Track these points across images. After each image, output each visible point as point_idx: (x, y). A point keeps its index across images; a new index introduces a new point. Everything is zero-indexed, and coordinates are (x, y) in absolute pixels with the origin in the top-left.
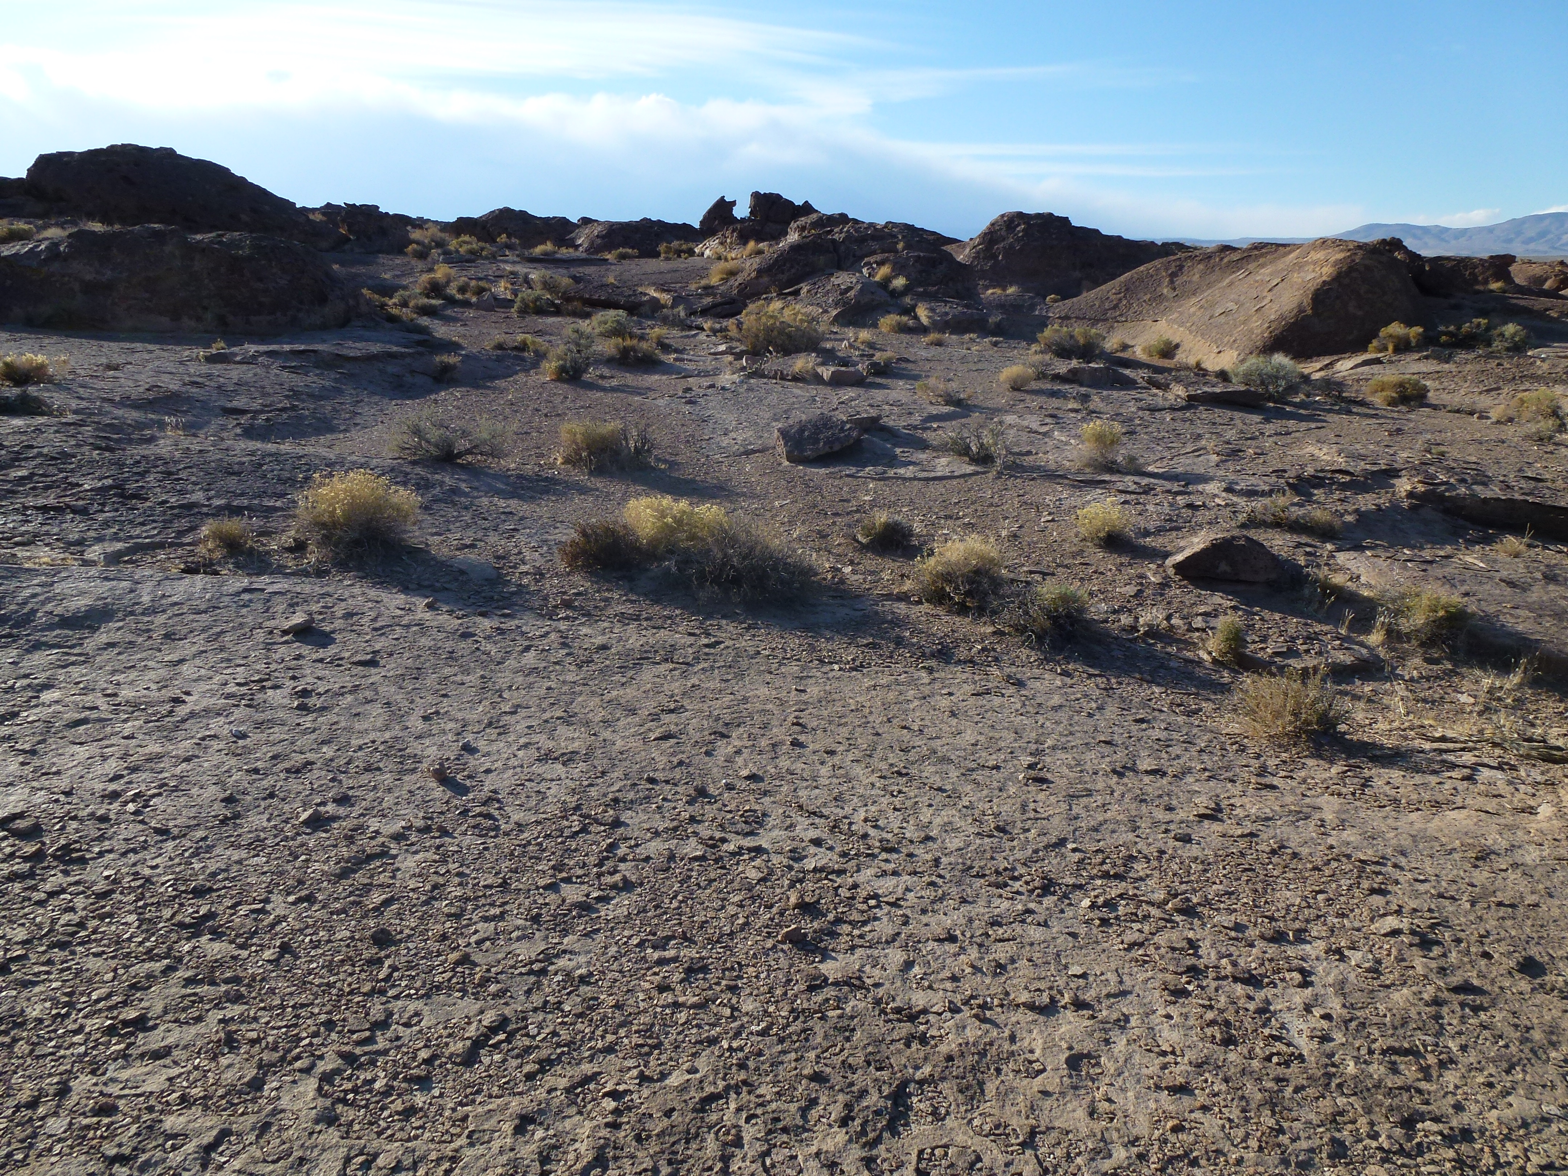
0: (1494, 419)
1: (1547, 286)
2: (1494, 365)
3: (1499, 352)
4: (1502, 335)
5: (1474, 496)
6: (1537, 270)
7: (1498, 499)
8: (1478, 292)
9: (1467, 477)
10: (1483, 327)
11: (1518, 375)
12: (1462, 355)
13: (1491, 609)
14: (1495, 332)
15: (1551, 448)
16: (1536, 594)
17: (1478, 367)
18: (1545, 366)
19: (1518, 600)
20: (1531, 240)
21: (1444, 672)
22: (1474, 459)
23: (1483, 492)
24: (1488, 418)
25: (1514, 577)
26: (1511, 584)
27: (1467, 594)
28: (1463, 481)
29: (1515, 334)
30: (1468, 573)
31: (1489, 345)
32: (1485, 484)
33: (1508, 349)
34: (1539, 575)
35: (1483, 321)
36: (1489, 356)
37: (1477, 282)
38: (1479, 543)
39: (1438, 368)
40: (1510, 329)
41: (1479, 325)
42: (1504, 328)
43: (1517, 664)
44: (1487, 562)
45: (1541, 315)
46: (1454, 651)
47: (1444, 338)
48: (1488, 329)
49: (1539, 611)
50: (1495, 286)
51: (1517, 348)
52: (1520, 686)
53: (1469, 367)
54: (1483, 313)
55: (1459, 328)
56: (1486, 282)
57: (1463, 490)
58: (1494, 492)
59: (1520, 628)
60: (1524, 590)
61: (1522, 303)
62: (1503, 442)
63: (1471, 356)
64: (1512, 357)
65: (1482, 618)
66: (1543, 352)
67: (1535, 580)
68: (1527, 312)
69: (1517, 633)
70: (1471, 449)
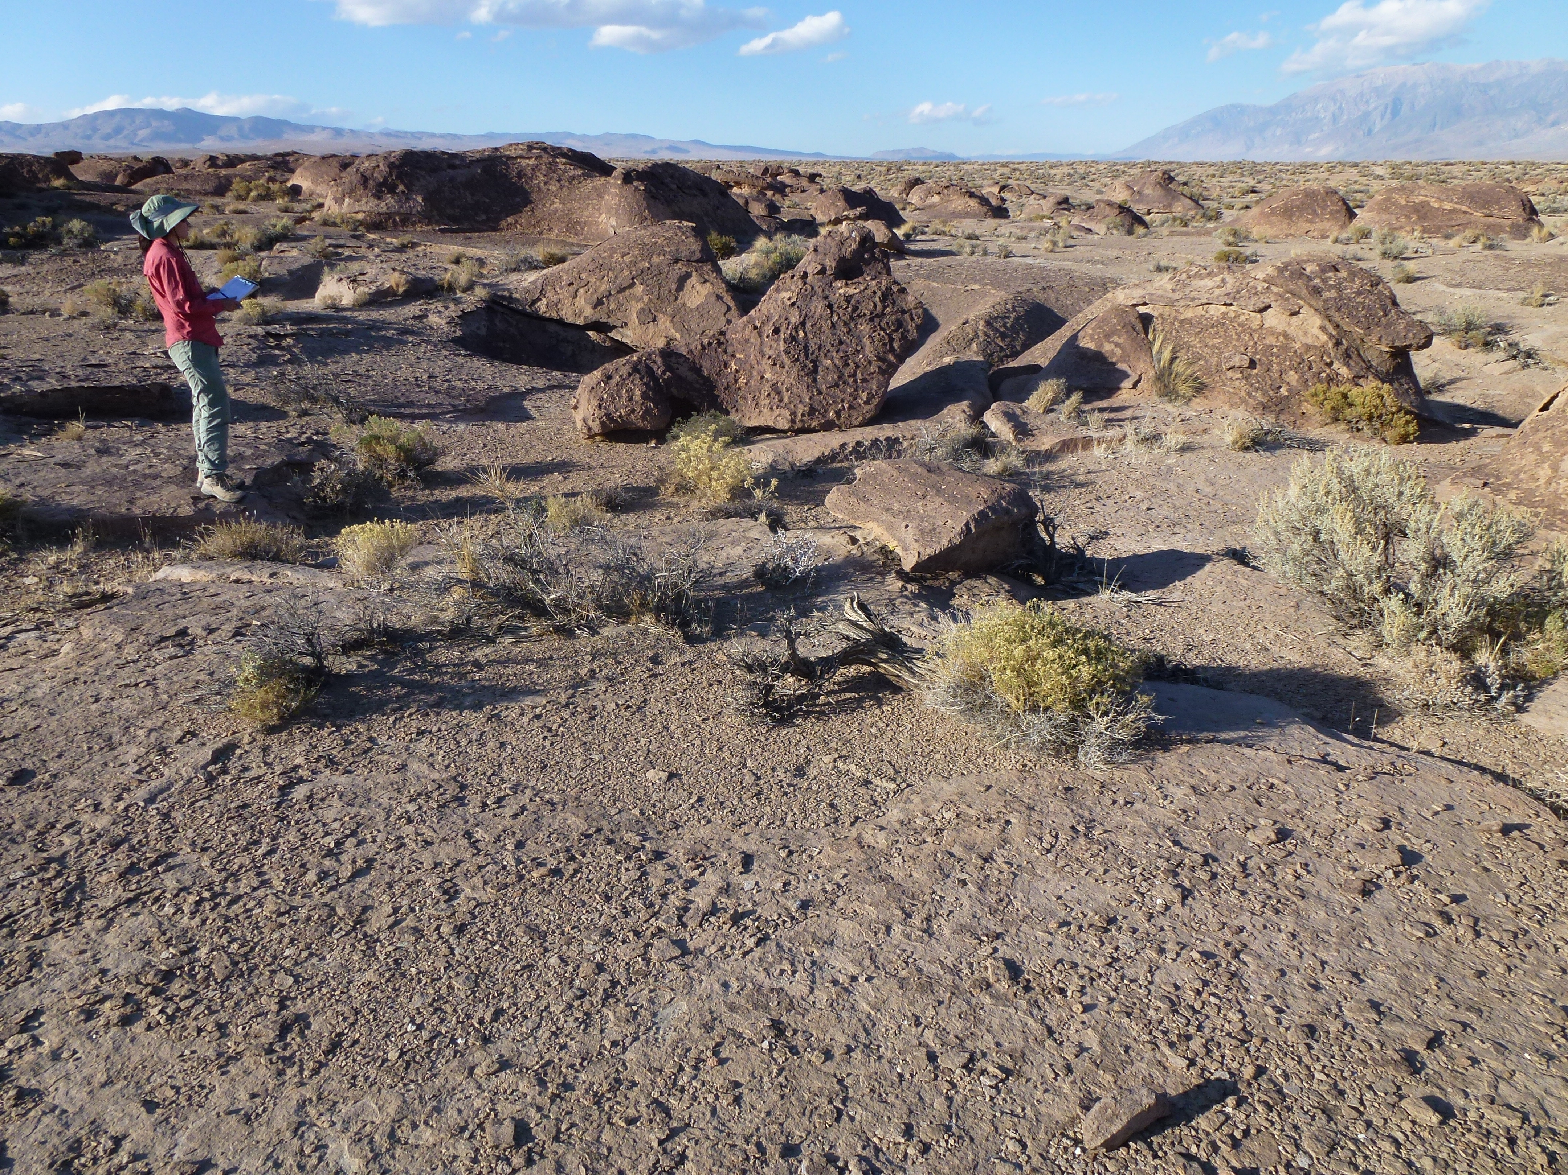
0: (66, 316)
1: (118, 181)
2: (70, 262)
3: (71, 249)
4: (70, 231)
5: (30, 391)
6: (106, 166)
7: (55, 390)
8: (41, 190)
9: (22, 375)
10: (49, 226)
11: (96, 270)
12: (36, 256)
13: (46, 493)
14: (64, 229)
15: (116, 334)
16: (90, 469)
17: (56, 266)
18: (119, 259)
19: (73, 478)
20: (107, 137)
21: (9, 563)
22: (37, 356)
23: (38, 386)
24: (60, 315)
25: (69, 458)
26: (65, 465)
27: (22, 485)
28: (17, 379)
29: (82, 230)
30: (22, 466)
31: (60, 243)
32: (41, 378)
33: (80, 246)
34: (92, 451)
35: (48, 220)
36: (64, 254)
37: (38, 180)
38: (45, 435)
39: (15, 272)
40: (76, 225)
41: (44, 223)
42: (70, 225)
43: (74, 535)
44: (44, 451)
45: (109, 209)
46: (16, 540)
47: (12, 240)
48: (55, 227)
49: (91, 484)
50: (58, 183)
51: (89, 244)
52: (85, 552)
53: (46, 267)
54: (47, 212)
55: (25, 228)
56: (47, 180)
57: (18, 388)
58: (52, 383)
59: (75, 502)
60: (79, 468)
61: (88, 199)
62: (70, 335)
63: (45, 256)
64: (86, 254)
65: (36, 503)
66: (115, 246)
67: (89, 456)
68: (95, 207)
69: (73, 507)
70: (37, 347)
